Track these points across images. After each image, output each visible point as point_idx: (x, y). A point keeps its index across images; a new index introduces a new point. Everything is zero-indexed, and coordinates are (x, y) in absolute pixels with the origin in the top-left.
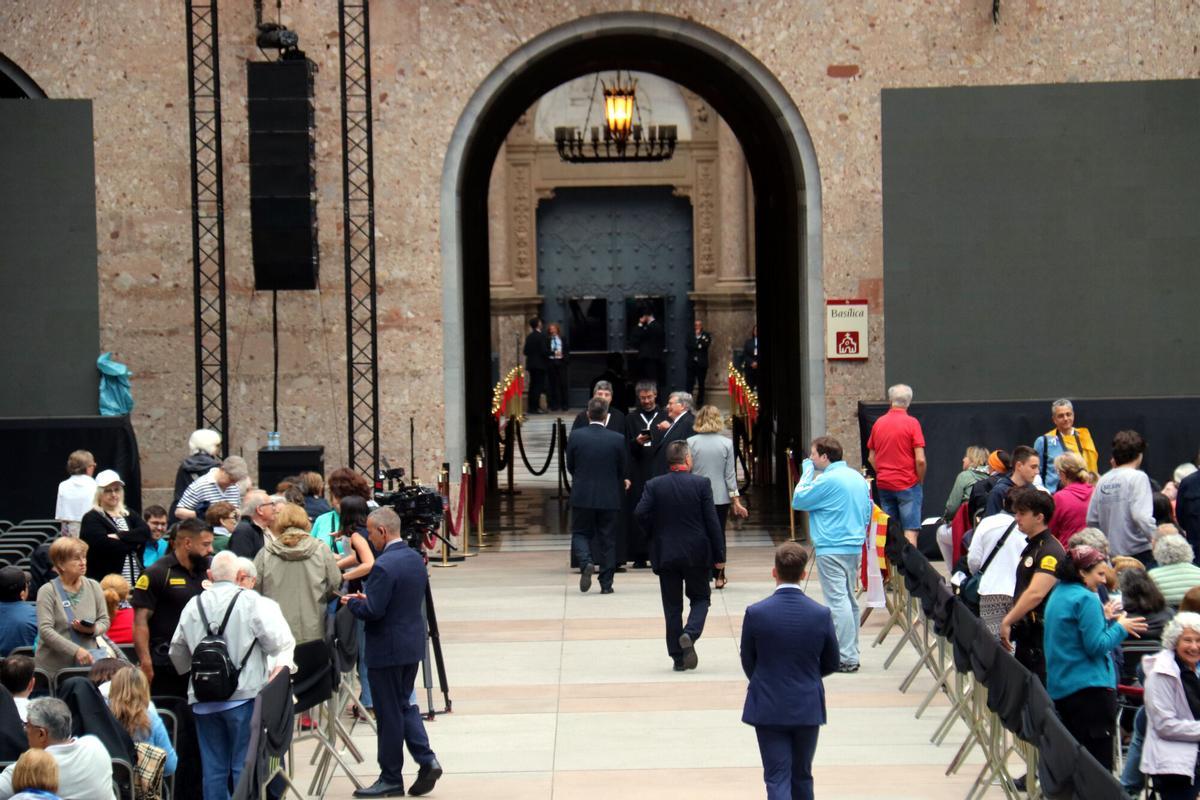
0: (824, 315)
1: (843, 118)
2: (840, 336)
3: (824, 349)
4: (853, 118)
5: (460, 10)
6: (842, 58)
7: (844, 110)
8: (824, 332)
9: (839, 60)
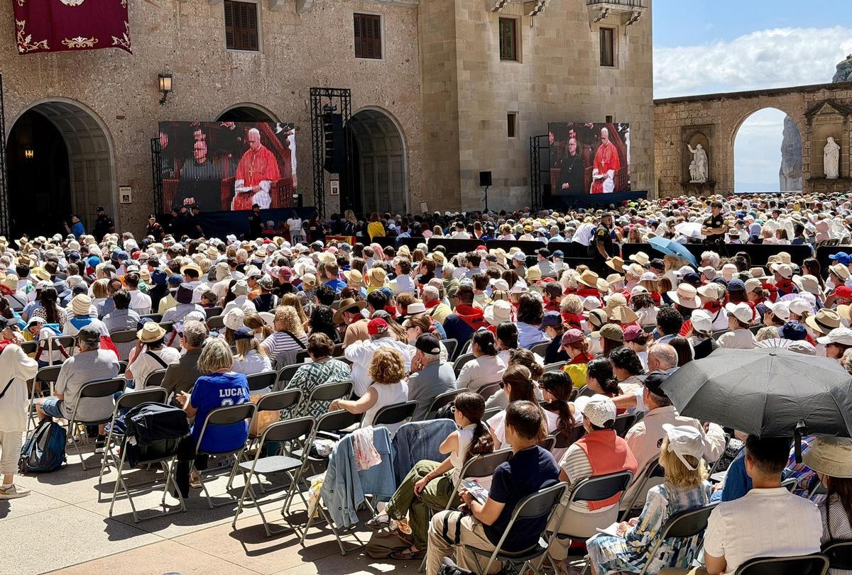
0: (118, 190)
1: (121, 131)
2: (124, 196)
3: (119, 200)
4: (124, 131)
5: (7, 94)
6: (120, 114)
7: (122, 129)
8: (118, 195)
9: (119, 114)
